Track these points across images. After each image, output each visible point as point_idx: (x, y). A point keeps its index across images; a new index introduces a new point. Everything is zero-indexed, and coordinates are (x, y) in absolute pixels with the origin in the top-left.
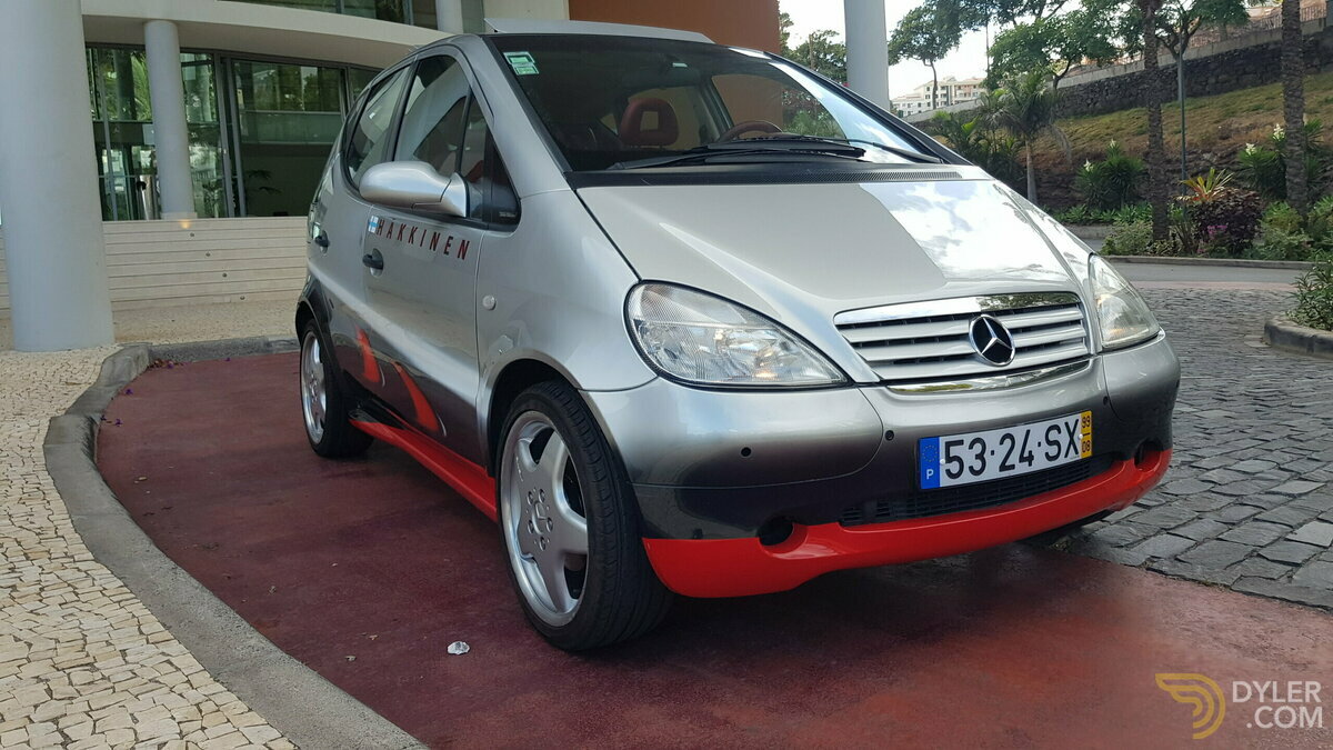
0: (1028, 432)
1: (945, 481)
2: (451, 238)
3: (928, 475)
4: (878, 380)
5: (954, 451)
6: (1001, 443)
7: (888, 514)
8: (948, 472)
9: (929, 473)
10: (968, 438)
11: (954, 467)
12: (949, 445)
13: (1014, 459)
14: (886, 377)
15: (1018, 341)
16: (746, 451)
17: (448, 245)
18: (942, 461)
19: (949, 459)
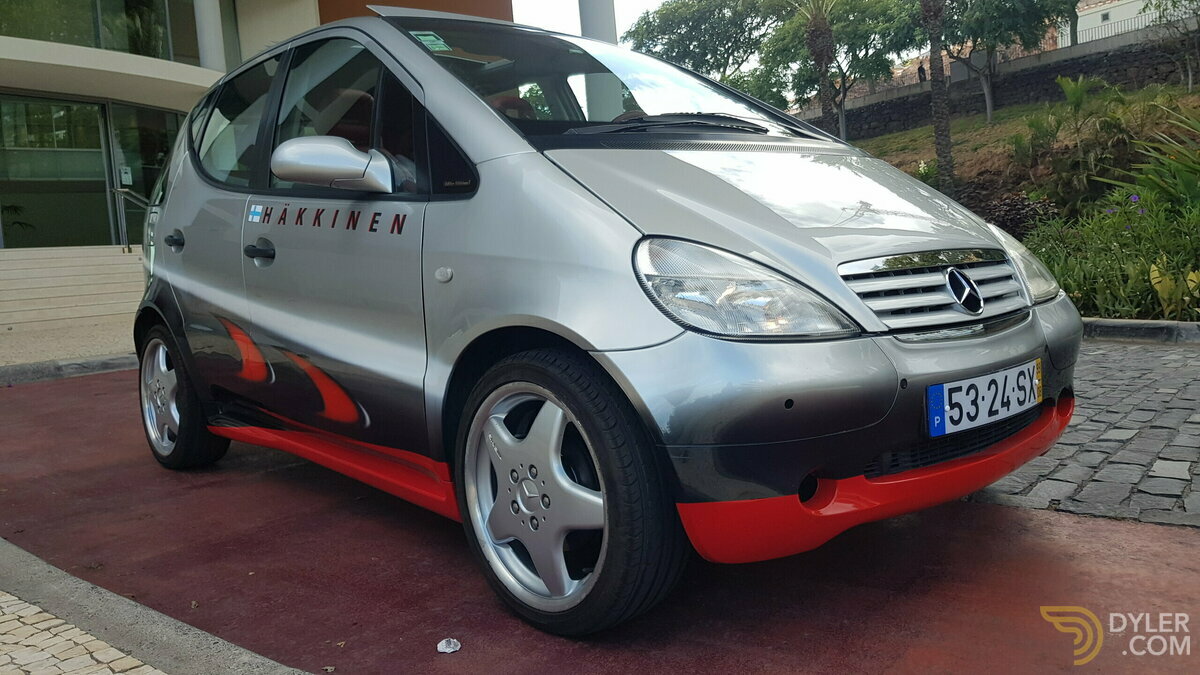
0: (1006, 377)
1: (950, 429)
2: (376, 214)
3: (936, 422)
4: (887, 329)
5: (956, 397)
6: (989, 389)
7: (897, 465)
8: (951, 418)
9: (937, 420)
10: (965, 384)
11: (956, 413)
12: (951, 391)
13: (997, 405)
14: (893, 327)
15: (983, 292)
16: (789, 403)
17: (374, 221)
18: (947, 408)
19: (953, 406)
